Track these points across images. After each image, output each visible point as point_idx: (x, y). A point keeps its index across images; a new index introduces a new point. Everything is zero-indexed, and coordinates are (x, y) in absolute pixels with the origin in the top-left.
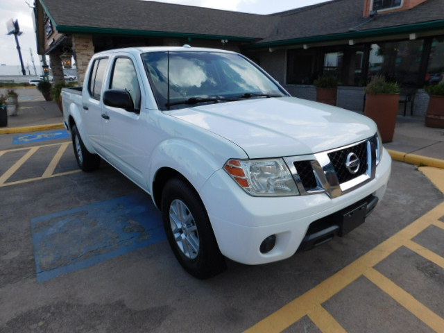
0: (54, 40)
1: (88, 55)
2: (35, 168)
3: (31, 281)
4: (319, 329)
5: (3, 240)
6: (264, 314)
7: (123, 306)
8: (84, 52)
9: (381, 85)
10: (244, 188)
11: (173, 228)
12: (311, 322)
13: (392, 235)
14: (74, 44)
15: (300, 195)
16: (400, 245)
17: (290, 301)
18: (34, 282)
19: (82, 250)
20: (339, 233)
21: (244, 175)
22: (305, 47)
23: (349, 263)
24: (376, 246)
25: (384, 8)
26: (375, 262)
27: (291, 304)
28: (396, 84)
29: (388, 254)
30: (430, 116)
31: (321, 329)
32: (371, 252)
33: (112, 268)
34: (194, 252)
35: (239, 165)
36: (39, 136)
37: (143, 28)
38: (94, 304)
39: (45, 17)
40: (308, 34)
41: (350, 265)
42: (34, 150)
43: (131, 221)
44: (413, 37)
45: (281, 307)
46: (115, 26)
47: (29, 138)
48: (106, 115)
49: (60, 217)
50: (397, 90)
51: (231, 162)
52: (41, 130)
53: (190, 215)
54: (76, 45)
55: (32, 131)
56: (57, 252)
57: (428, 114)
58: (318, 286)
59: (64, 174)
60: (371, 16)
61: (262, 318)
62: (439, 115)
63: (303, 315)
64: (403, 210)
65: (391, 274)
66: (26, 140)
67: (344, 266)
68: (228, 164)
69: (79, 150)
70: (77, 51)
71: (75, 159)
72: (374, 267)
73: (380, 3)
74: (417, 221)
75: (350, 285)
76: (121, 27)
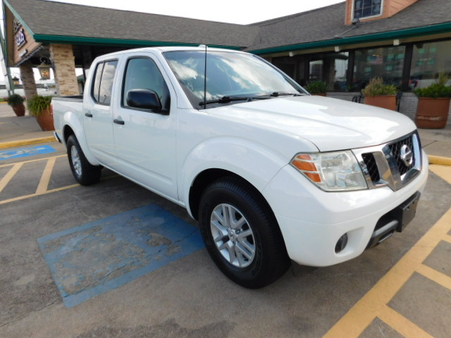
0: (27, 51)
1: (68, 66)
2: (24, 185)
3: (59, 307)
4: (395, 331)
5: (11, 264)
6: (333, 320)
7: (175, 325)
8: (64, 63)
9: (379, 87)
10: (316, 183)
11: (215, 236)
12: (384, 324)
13: (427, 230)
14: (52, 54)
15: (368, 189)
16: (439, 240)
17: (354, 304)
18: (62, 308)
19: (107, 268)
20: (398, 228)
21: (316, 170)
22: (291, 54)
23: (397, 261)
24: (416, 242)
25: (364, 16)
26: (423, 258)
27: (356, 306)
28: (392, 86)
29: (431, 249)
30: (419, 118)
31: (398, 330)
32: (413, 248)
33: (148, 285)
34: (247, 260)
35: (310, 159)
36: (20, 152)
37: (126, 37)
38: (142, 327)
39: (15, 26)
40: (294, 42)
41: (398, 263)
42: (17, 166)
43: (153, 234)
44: (396, 42)
45: (348, 311)
46: (97, 35)
47: (8, 154)
48: (120, 120)
49: (71, 234)
50: (395, 92)
51: (299, 157)
52: (19, 146)
53: (243, 219)
54: (55, 55)
55: (10, 147)
56: (79, 272)
57: (417, 115)
58: (376, 285)
59: (60, 189)
60: (354, 24)
61: (331, 325)
62: (429, 117)
63: (374, 317)
64: (427, 206)
65: (443, 269)
66: (6, 157)
67: (393, 264)
68: (296, 159)
69: (76, 163)
70: (56, 61)
71: (71, 172)
72: (424, 263)
73: (360, 11)
74: (445, 216)
75: (407, 283)
76: (103, 36)
